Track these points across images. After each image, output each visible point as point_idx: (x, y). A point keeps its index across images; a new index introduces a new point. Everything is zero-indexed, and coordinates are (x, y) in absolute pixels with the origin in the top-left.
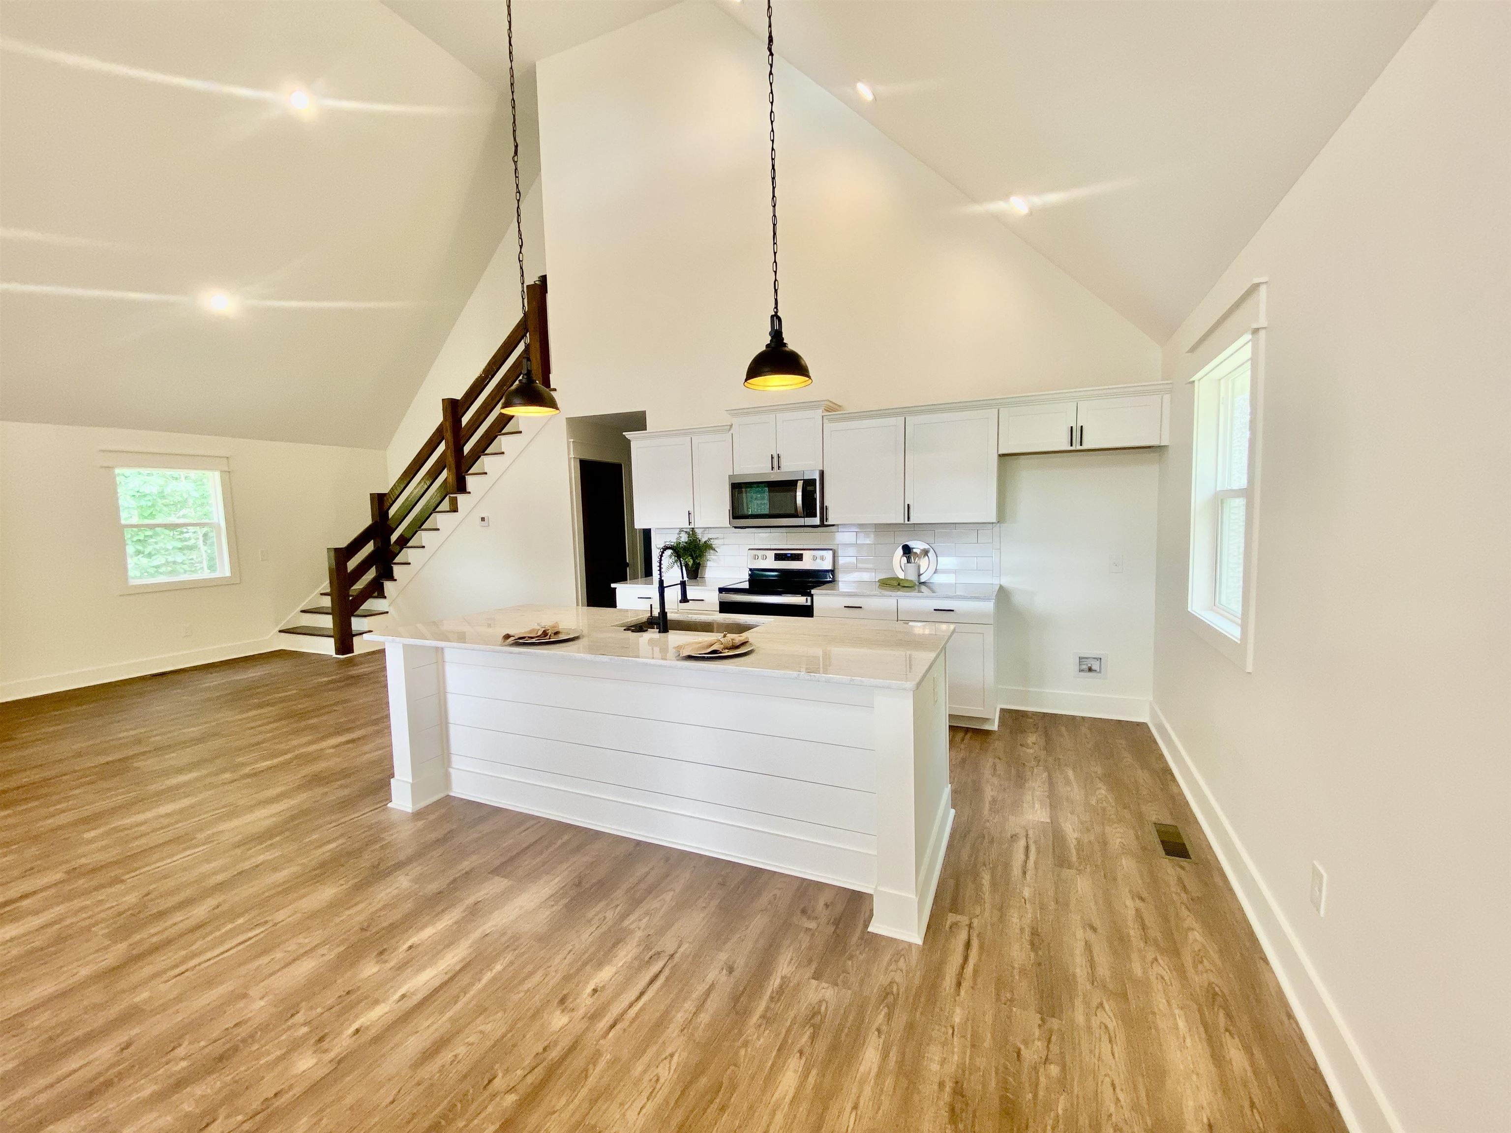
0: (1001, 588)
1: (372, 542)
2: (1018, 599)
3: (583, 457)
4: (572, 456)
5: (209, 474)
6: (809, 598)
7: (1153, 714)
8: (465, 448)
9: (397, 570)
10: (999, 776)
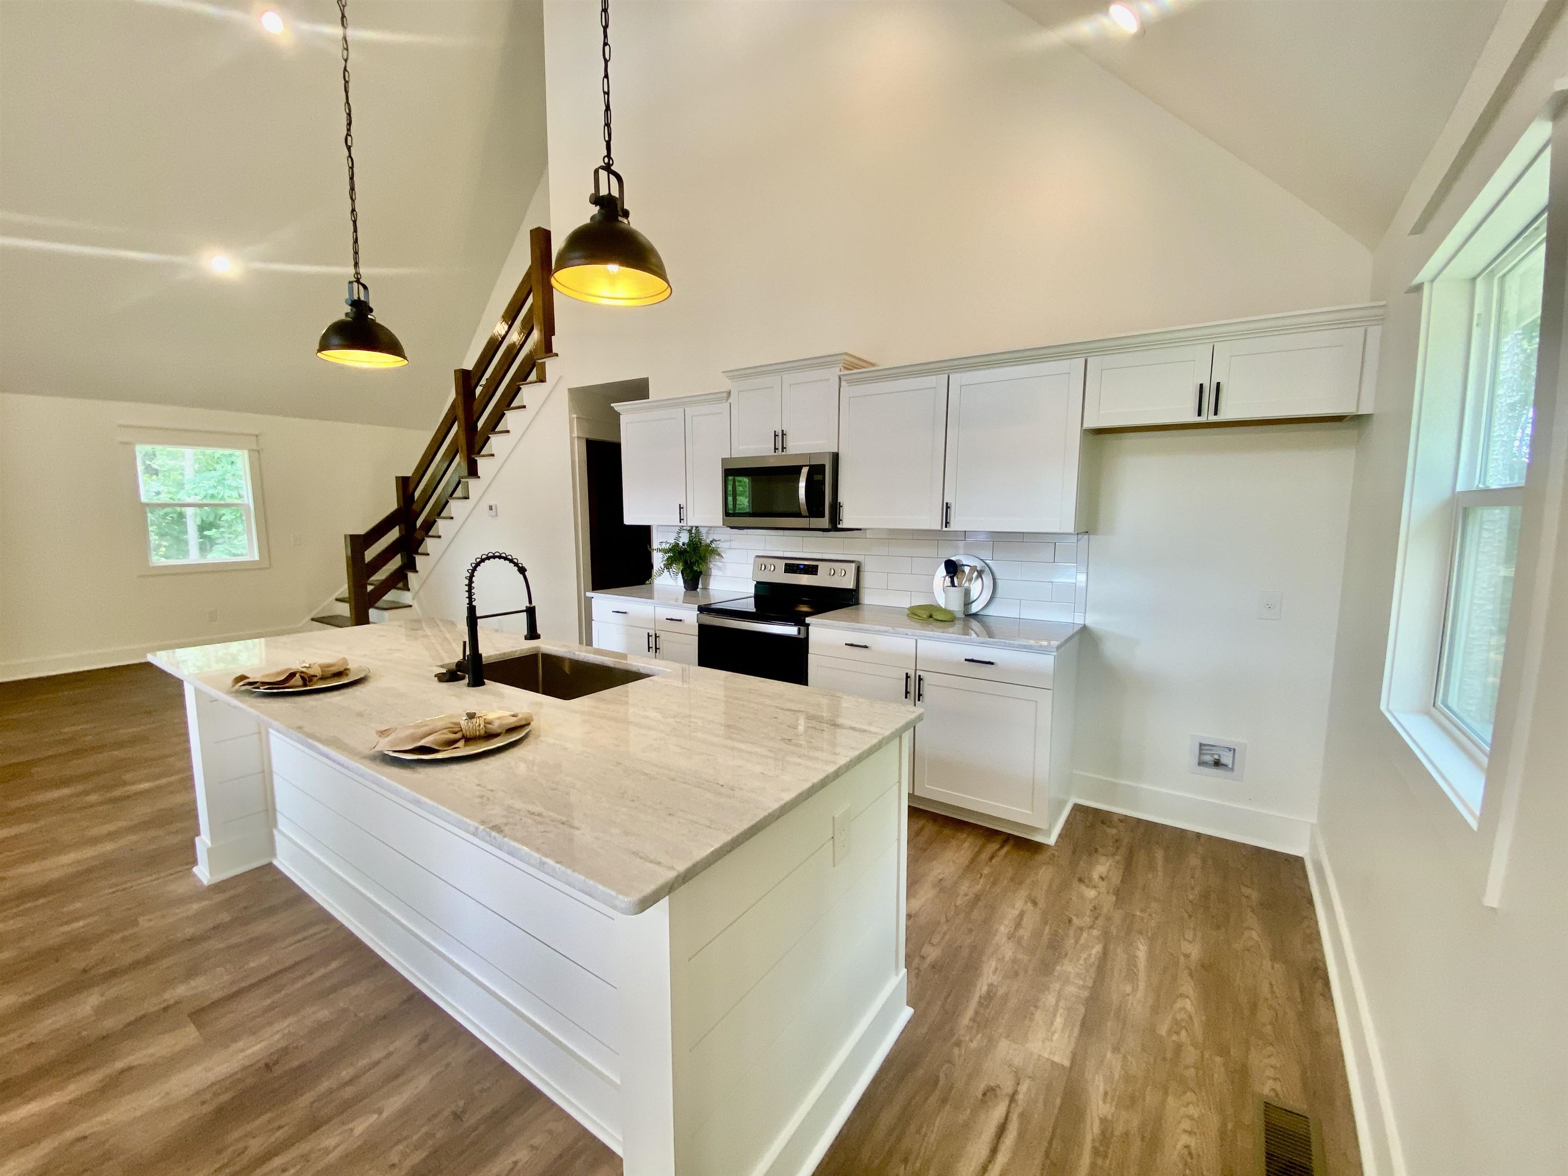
0: (1084, 629)
1: (397, 528)
2: (1111, 650)
3: (588, 436)
4: (575, 435)
5: (238, 453)
6: (802, 628)
7: (1314, 848)
8: (478, 424)
9: (419, 560)
10: (1019, 942)
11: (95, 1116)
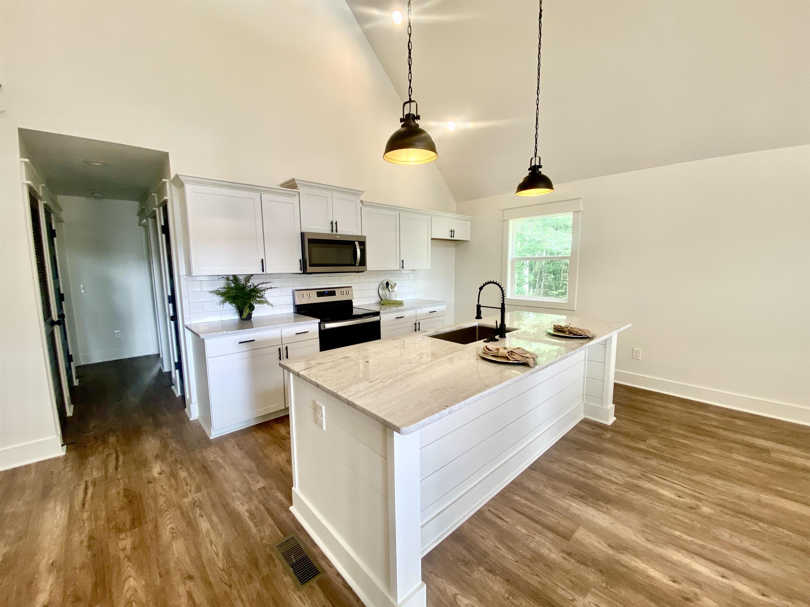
6: (380, 316)
11: (636, 542)
